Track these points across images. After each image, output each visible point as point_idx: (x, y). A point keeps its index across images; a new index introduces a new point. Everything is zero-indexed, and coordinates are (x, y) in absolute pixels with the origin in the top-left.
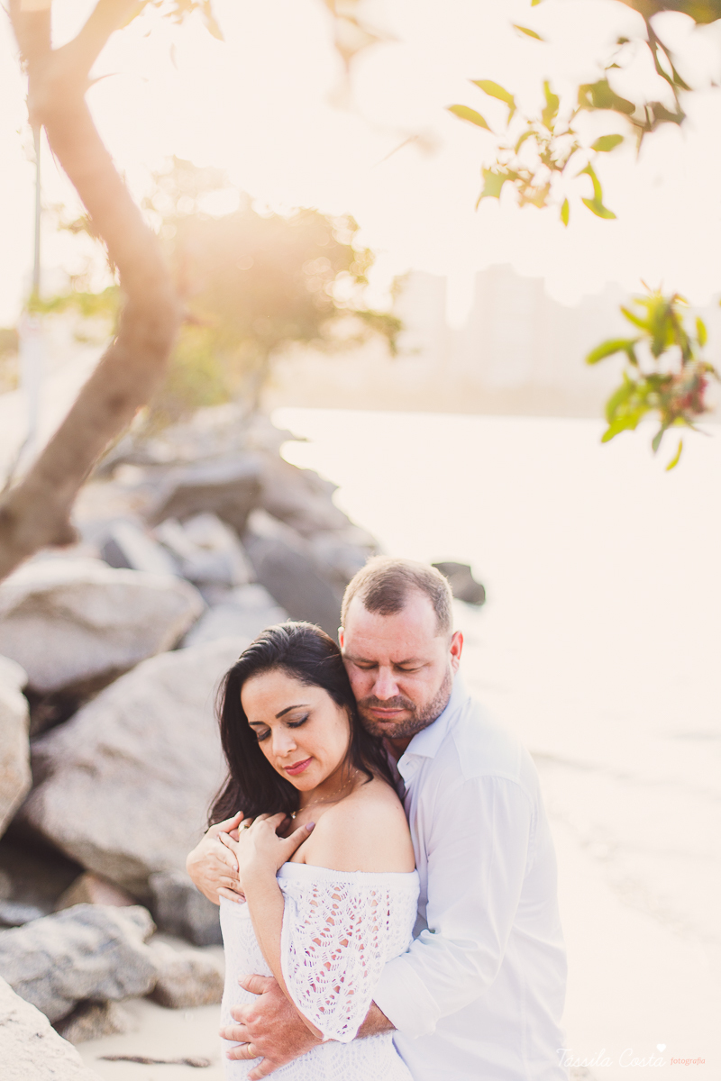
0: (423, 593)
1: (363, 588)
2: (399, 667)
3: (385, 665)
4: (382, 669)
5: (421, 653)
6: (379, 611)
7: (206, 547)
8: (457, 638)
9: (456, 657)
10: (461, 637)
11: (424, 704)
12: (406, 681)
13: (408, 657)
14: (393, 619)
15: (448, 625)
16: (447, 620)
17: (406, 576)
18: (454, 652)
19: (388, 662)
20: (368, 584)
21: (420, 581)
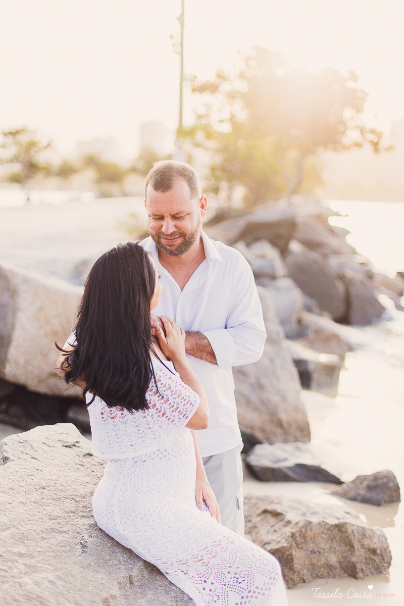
0: (182, 178)
1: (152, 179)
2: (175, 217)
3: (167, 217)
4: (166, 219)
5: (185, 208)
6: (161, 190)
7: (263, 257)
8: (203, 200)
9: (203, 210)
10: (205, 199)
11: (190, 233)
12: (179, 223)
13: (178, 211)
14: (168, 194)
15: (197, 194)
16: (196, 191)
17: (173, 171)
18: (202, 207)
19: (168, 215)
20: (154, 177)
21: (180, 173)
